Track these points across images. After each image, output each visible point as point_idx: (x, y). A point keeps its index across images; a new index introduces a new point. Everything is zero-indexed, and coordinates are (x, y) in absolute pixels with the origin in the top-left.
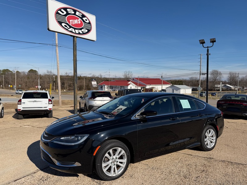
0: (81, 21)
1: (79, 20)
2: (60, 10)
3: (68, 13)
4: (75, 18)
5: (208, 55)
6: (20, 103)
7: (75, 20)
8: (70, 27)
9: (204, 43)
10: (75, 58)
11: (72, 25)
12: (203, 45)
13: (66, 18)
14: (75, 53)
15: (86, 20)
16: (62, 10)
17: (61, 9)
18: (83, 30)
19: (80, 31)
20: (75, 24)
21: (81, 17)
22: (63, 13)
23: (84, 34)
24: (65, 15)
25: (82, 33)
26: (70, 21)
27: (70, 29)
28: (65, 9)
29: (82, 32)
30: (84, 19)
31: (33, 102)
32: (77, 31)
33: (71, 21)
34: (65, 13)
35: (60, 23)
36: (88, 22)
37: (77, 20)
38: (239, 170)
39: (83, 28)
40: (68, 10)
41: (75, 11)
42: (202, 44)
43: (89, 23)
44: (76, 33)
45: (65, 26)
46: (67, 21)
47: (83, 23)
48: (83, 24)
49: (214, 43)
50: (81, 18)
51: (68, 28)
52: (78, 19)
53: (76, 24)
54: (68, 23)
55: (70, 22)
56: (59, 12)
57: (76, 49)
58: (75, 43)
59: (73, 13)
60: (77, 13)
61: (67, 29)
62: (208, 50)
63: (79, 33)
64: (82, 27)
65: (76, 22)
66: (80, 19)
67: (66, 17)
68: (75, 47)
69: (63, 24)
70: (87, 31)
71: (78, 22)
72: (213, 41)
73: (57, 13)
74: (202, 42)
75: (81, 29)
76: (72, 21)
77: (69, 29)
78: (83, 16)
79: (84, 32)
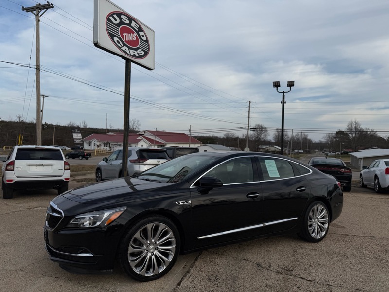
0: (136, 37)
1: (134, 34)
4: (130, 32)
5: (283, 103)
6: (12, 169)
7: (129, 34)
8: (124, 45)
9: (279, 86)
11: (126, 41)
12: (277, 89)
13: (119, 30)
14: (128, 87)
15: (143, 36)
16: (115, 16)
17: (114, 14)
18: (138, 51)
19: (136, 53)
20: (129, 39)
22: (116, 20)
24: (118, 25)
28: (119, 15)
29: (138, 54)
30: (141, 33)
31: (37, 165)
32: (132, 52)
33: (124, 34)
34: (118, 21)
35: (112, 36)
36: (145, 39)
37: (132, 34)
39: (138, 48)
40: (122, 17)
41: (130, 20)
43: (147, 41)
44: (130, 55)
45: (117, 41)
46: (120, 34)
47: (139, 40)
48: (140, 42)
50: (138, 32)
51: (120, 46)
52: (133, 33)
54: (121, 37)
55: (123, 37)
56: (111, 18)
59: (128, 22)
60: (133, 24)
61: (120, 48)
62: (284, 97)
63: (134, 56)
64: (138, 46)
65: (131, 37)
66: (135, 34)
69: (116, 39)
70: (143, 53)
71: (133, 37)
72: (291, 84)
73: (108, 20)
74: (277, 84)
75: (136, 49)
76: (126, 35)
77: (122, 47)
78: (140, 29)
79: (140, 55)
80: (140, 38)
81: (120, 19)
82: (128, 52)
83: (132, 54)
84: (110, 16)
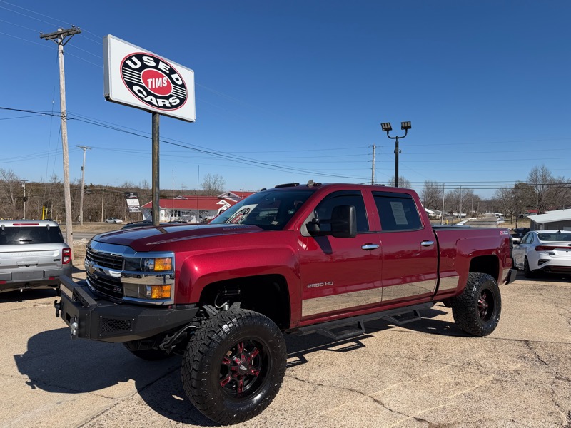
0: (167, 81)
1: (164, 78)
2: (129, 58)
3: (144, 66)
4: (158, 76)
5: (397, 153)
7: (157, 80)
8: (149, 94)
9: (391, 129)
10: (156, 158)
11: (152, 89)
13: (141, 76)
14: (156, 147)
15: (177, 79)
16: (134, 59)
17: (132, 56)
18: (171, 100)
20: (157, 86)
21: (168, 72)
22: (135, 64)
23: (173, 107)
24: (140, 70)
27: (148, 99)
28: (139, 57)
29: (170, 103)
30: (174, 76)
32: (161, 102)
33: (149, 81)
34: (139, 64)
35: (130, 85)
36: (180, 82)
37: (160, 79)
39: (171, 96)
40: (144, 58)
41: (157, 61)
42: (386, 132)
43: (183, 86)
44: (158, 106)
45: (139, 91)
46: (142, 81)
47: (172, 85)
48: (172, 87)
49: (408, 130)
50: (169, 76)
51: (143, 97)
52: (163, 77)
53: (159, 87)
54: (144, 84)
55: (147, 84)
56: (128, 62)
57: (158, 139)
58: (157, 126)
59: (153, 64)
60: (161, 66)
61: (142, 99)
64: (171, 93)
66: (166, 78)
67: (141, 74)
68: (157, 135)
69: (136, 88)
70: (178, 101)
71: (163, 83)
72: (406, 125)
73: (125, 65)
74: (386, 127)
75: (167, 98)
76: (152, 82)
77: (146, 97)
78: (172, 71)
79: (174, 104)
80: (174, 83)
81: (142, 61)
82: (155, 103)
83: (161, 104)
84: (127, 60)
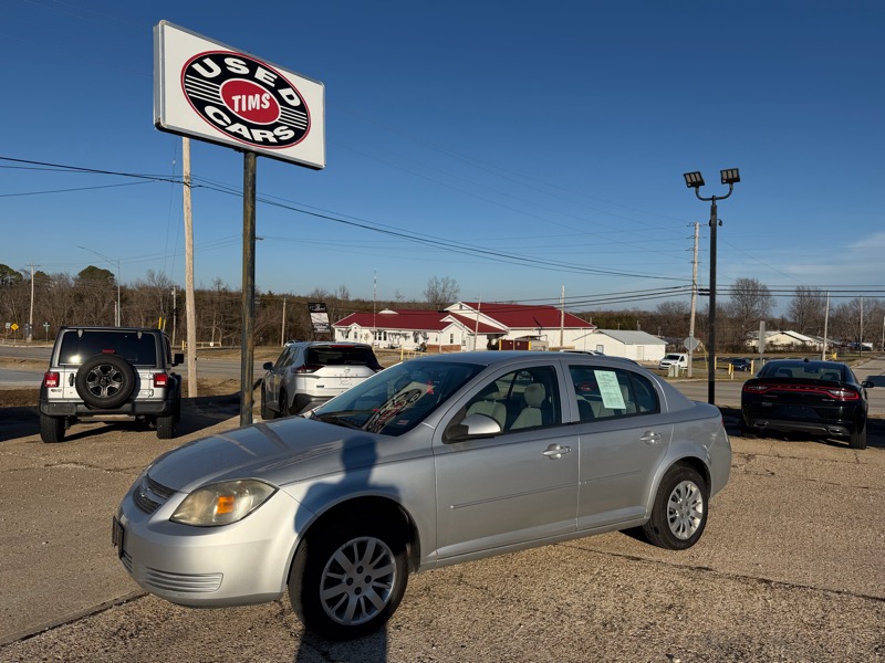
0: (271, 100)
1: (265, 95)
2: (199, 59)
3: (226, 74)
4: (251, 91)
7: (251, 97)
8: (235, 120)
9: (702, 183)
10: (249, 228)
11: (240, 112)
12: (697, 192)
15: (291, 97)
16: (208, 61)
17: (205, 57)
18: (277, 131)
19: (269, 136)
20: (250, 109)
21: (273, 85)
22: (210, 70)
23: (281, 143)
24: (218, 80)
25: (274, 140)
26: (233, 98)
27: (235, 128)
28: (219, 58)
29: (275, 136)
30: (284, 93)
32: (257, 135)
33: (236, 98)
34: (217, 71)
35: (199, 105)
36: (296, 102)
37: (257, 96)
38: (789, 605)
39: (277, 125)
40: (228, 61)
41: (252, 66)
42: (694, 189)
43: (302, 108)
44: (253, 141)
45: (216, 115)
47: (280, 107)
48: (280, 111)
49: (735, 184)
52: (261, 93)
53: (254, 110)
54: (225, 104)
55: (231, 104)
56: (197, 67)
57: (253, 195)
58: (251, 174)
60: (260, 74)
61: (222, 128)
62: (714, 210)
64: (277, 120)
65: (254, 102)
66: (268, 95)
67: (221, 87)
68: (250, 189)
69: (210, 110)
70: (291, 134)
71: (261, 102)
72: (730, 177)
73: (189, 71)
74: (694, 180)
75: (271, 128)
76: (240, 101)
77: (229, 125)
79: (282, 138)
80: (283, 102)
81: (223, 66)
82: (247, 135)
83: (258, 138)
84: (194, 63)
